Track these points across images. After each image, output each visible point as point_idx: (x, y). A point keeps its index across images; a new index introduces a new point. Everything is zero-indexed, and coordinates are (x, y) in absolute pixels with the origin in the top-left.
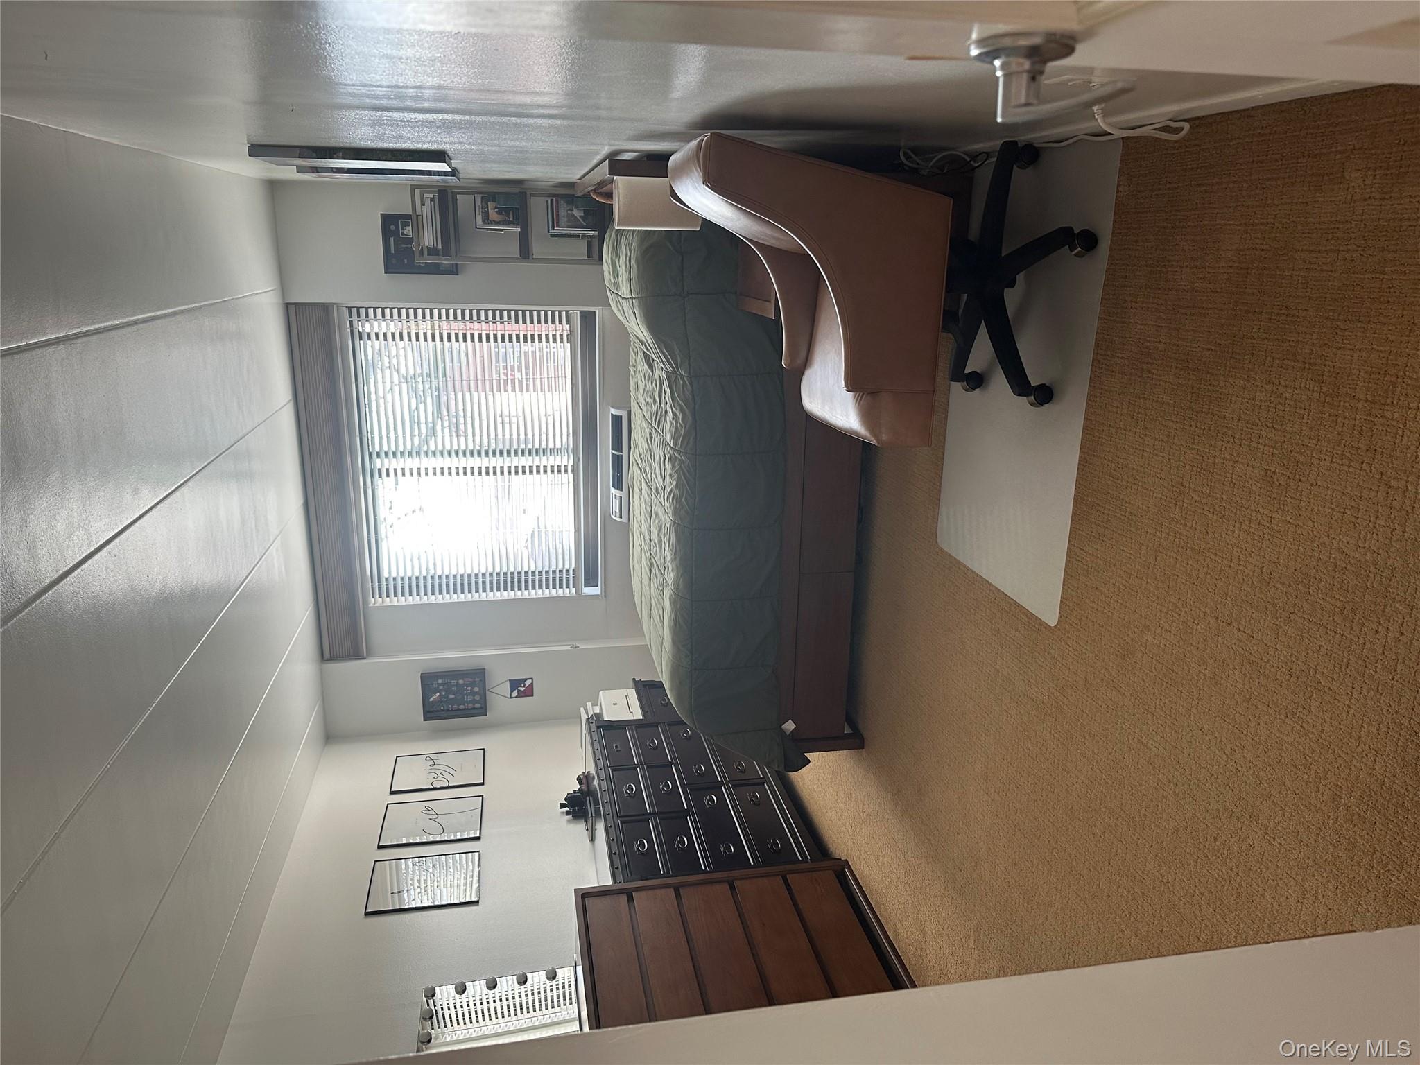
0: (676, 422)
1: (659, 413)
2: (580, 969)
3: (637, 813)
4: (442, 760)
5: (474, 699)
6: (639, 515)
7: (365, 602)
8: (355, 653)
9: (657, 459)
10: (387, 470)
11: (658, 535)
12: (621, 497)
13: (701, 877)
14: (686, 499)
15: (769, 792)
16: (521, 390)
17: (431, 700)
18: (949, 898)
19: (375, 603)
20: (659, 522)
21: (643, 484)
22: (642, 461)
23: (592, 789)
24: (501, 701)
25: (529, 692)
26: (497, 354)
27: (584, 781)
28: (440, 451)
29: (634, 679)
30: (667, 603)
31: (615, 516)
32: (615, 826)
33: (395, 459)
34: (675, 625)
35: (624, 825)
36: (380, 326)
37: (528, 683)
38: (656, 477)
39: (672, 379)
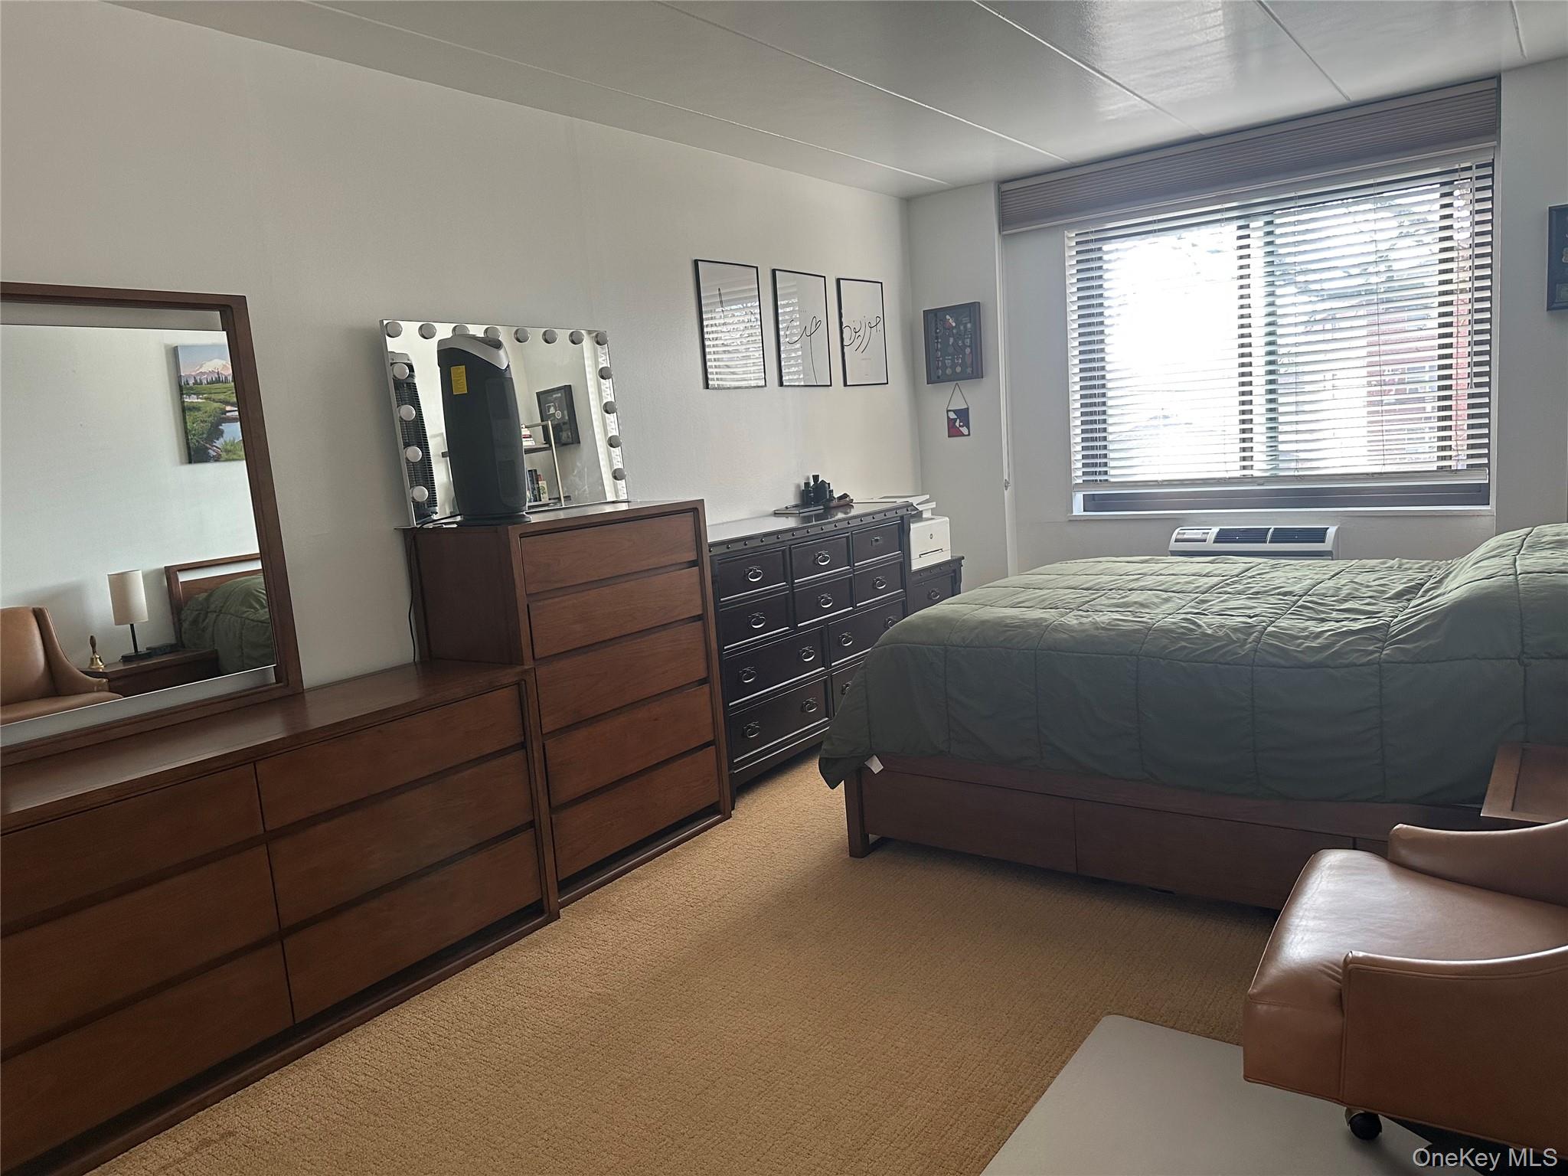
0: (1306, 638)
1: (1321, 608)
2: (624, 507)
3: (794, 568)
4: (876, 334)
5: (947, 368)
6: (1171, 572)
7: (1070, 226)
8: (1006, 221)
9: (1250, 603)
10: (1248, 236)
11: (1136, 603)
12: (1205, 541)
13: (714, 645)
14: (1185, 647)
15: (817, 723)
16: (1371, 404)
17: (948, 317)
18: (656, 962)
19: (1069, 238)
20: (1154, 604)
21: (1216, 580)
22: (1250, 577)
23: (833, 512)
24: (944, 400)
25: (954, 432)
26: (1422, 370)
27: (842, 502)
28: (1274, 301)
29: (963, 558)
30: (1036, 614)
31: (1179, 533)
32: (778, 543)
33: (1262, 244)
34: (1006, 625)
35: (780, 553)
36: (1463, 219)
37: (964, 430)
38: (1222, 601)
39: (1377, 634)
